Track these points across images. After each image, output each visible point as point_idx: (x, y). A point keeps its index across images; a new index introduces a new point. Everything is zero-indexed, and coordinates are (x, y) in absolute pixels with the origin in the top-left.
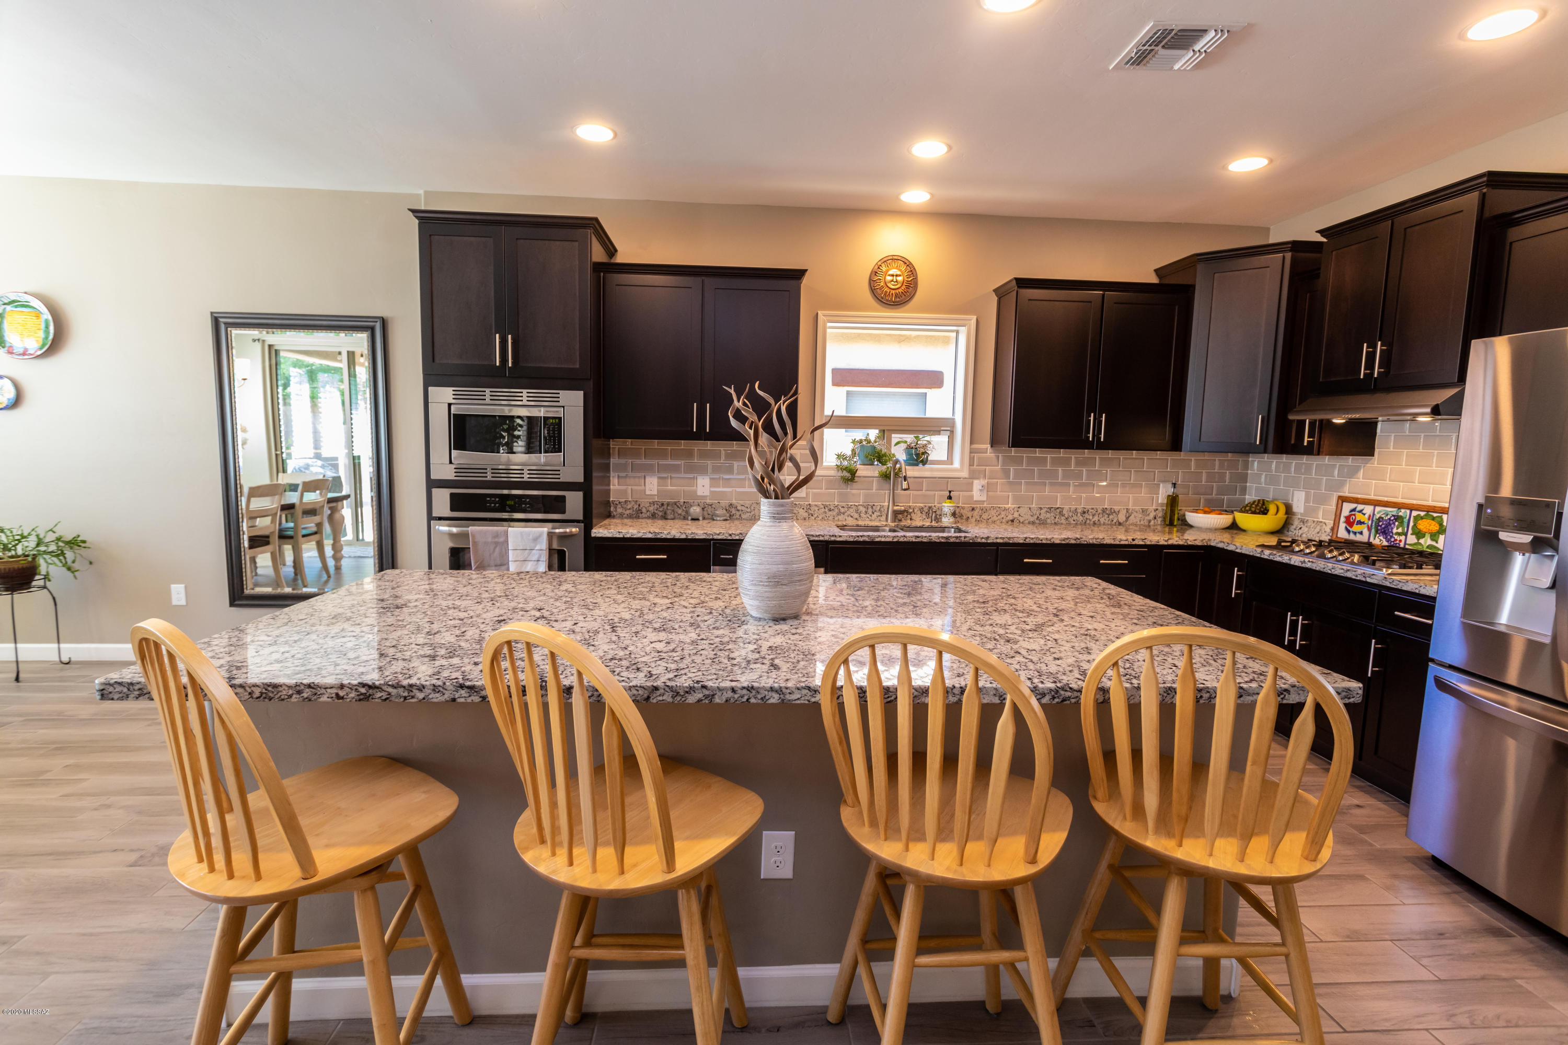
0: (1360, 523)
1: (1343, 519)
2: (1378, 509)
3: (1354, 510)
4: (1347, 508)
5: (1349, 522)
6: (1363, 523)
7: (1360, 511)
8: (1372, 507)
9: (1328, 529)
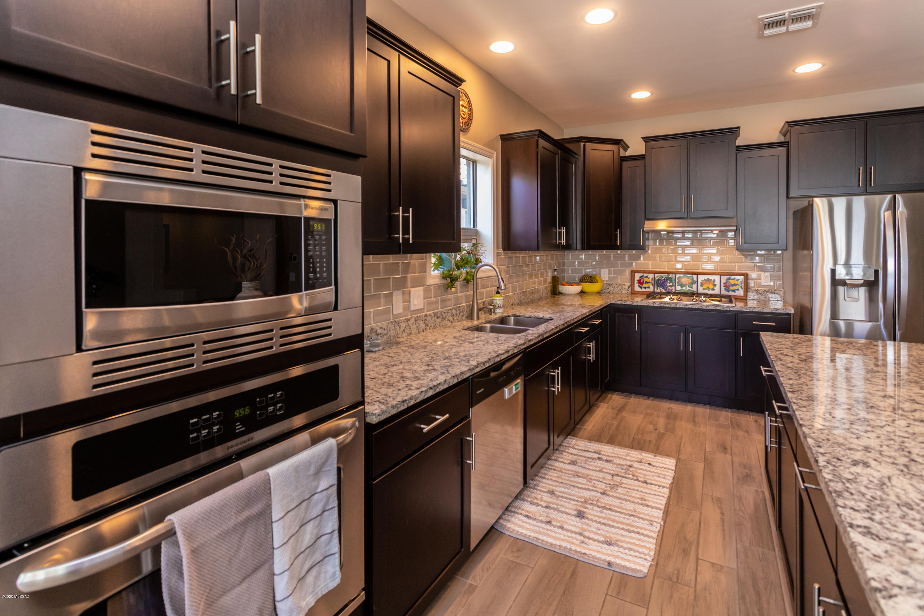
0: (647, 282)
1: (636, 282)
2: (656, 275)
3: (642, 276)
4: (637, 276)
5: (640, 282)
6: (649, 282)
7: (646, 277)
8: (653, 275)
9: (626, 287)
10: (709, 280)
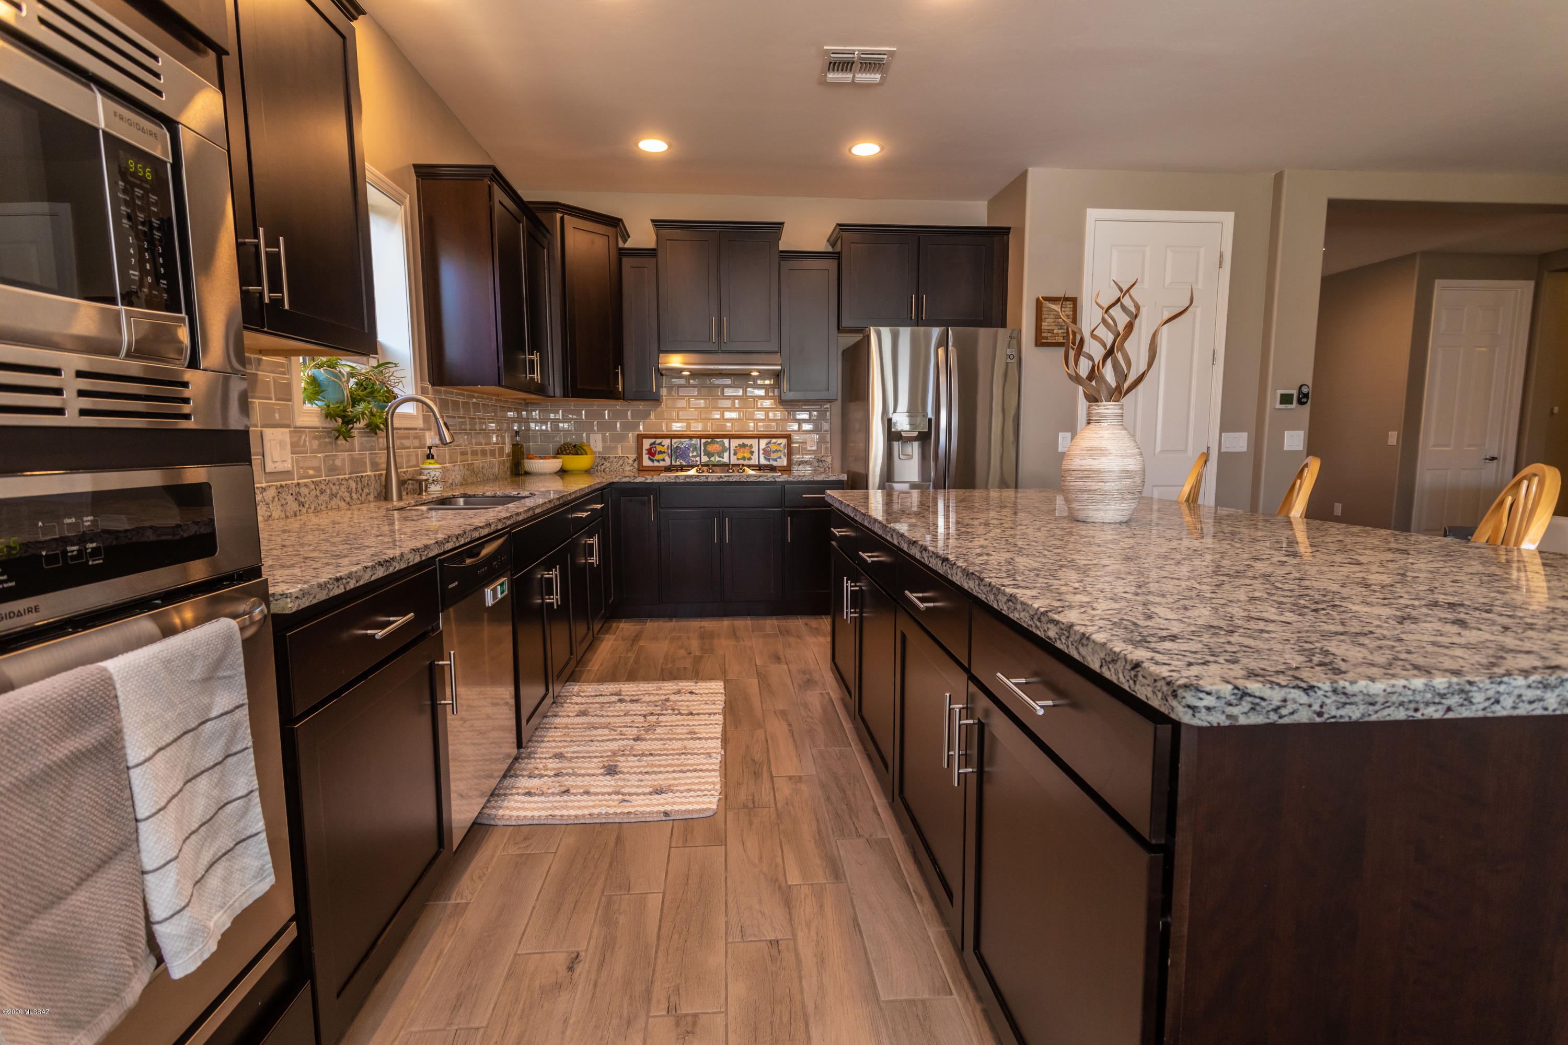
0: (661, 452)
1: (644, 452)
2: (674, 441)
3: (654, 443)
4: (647, 443)
5: (651, 453)
6: (664, 452)
7: (660, 444)
8: (669, 440)
9: (631, 461)
10: (744, 446)
